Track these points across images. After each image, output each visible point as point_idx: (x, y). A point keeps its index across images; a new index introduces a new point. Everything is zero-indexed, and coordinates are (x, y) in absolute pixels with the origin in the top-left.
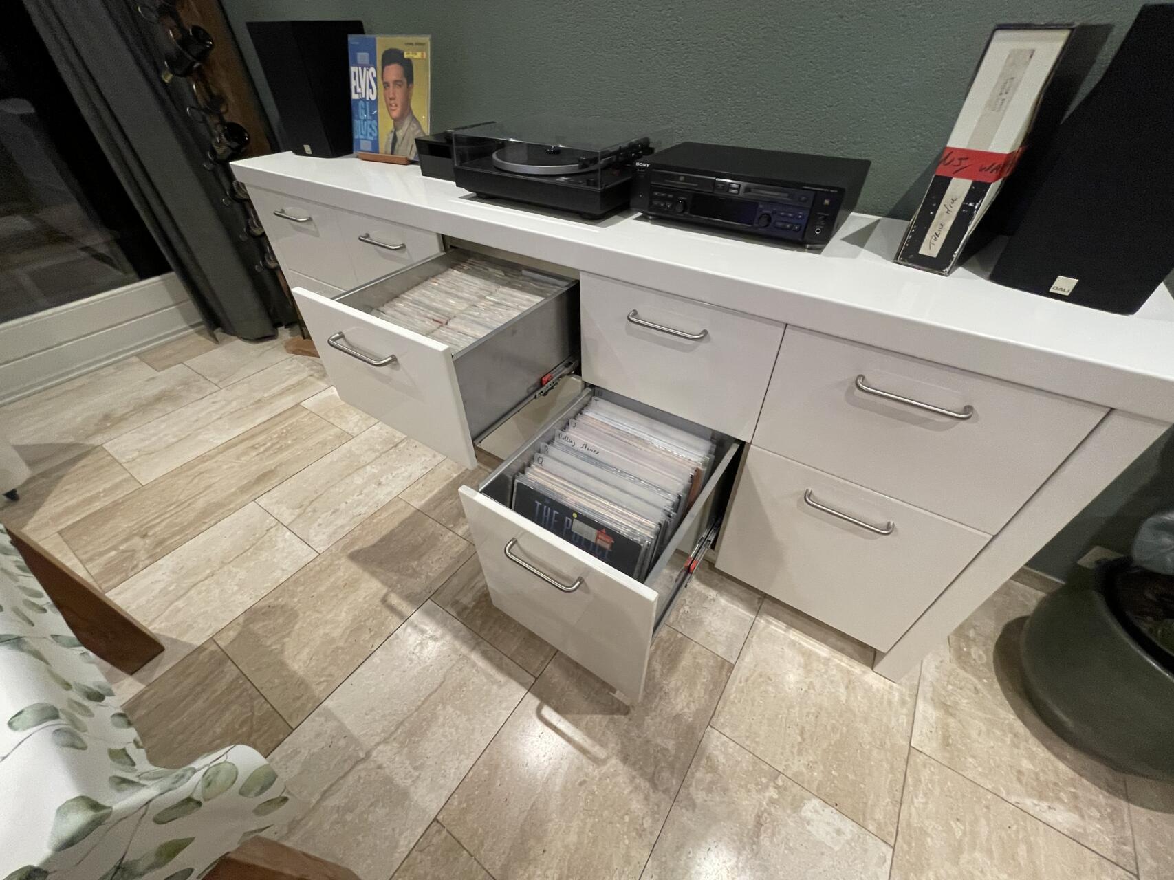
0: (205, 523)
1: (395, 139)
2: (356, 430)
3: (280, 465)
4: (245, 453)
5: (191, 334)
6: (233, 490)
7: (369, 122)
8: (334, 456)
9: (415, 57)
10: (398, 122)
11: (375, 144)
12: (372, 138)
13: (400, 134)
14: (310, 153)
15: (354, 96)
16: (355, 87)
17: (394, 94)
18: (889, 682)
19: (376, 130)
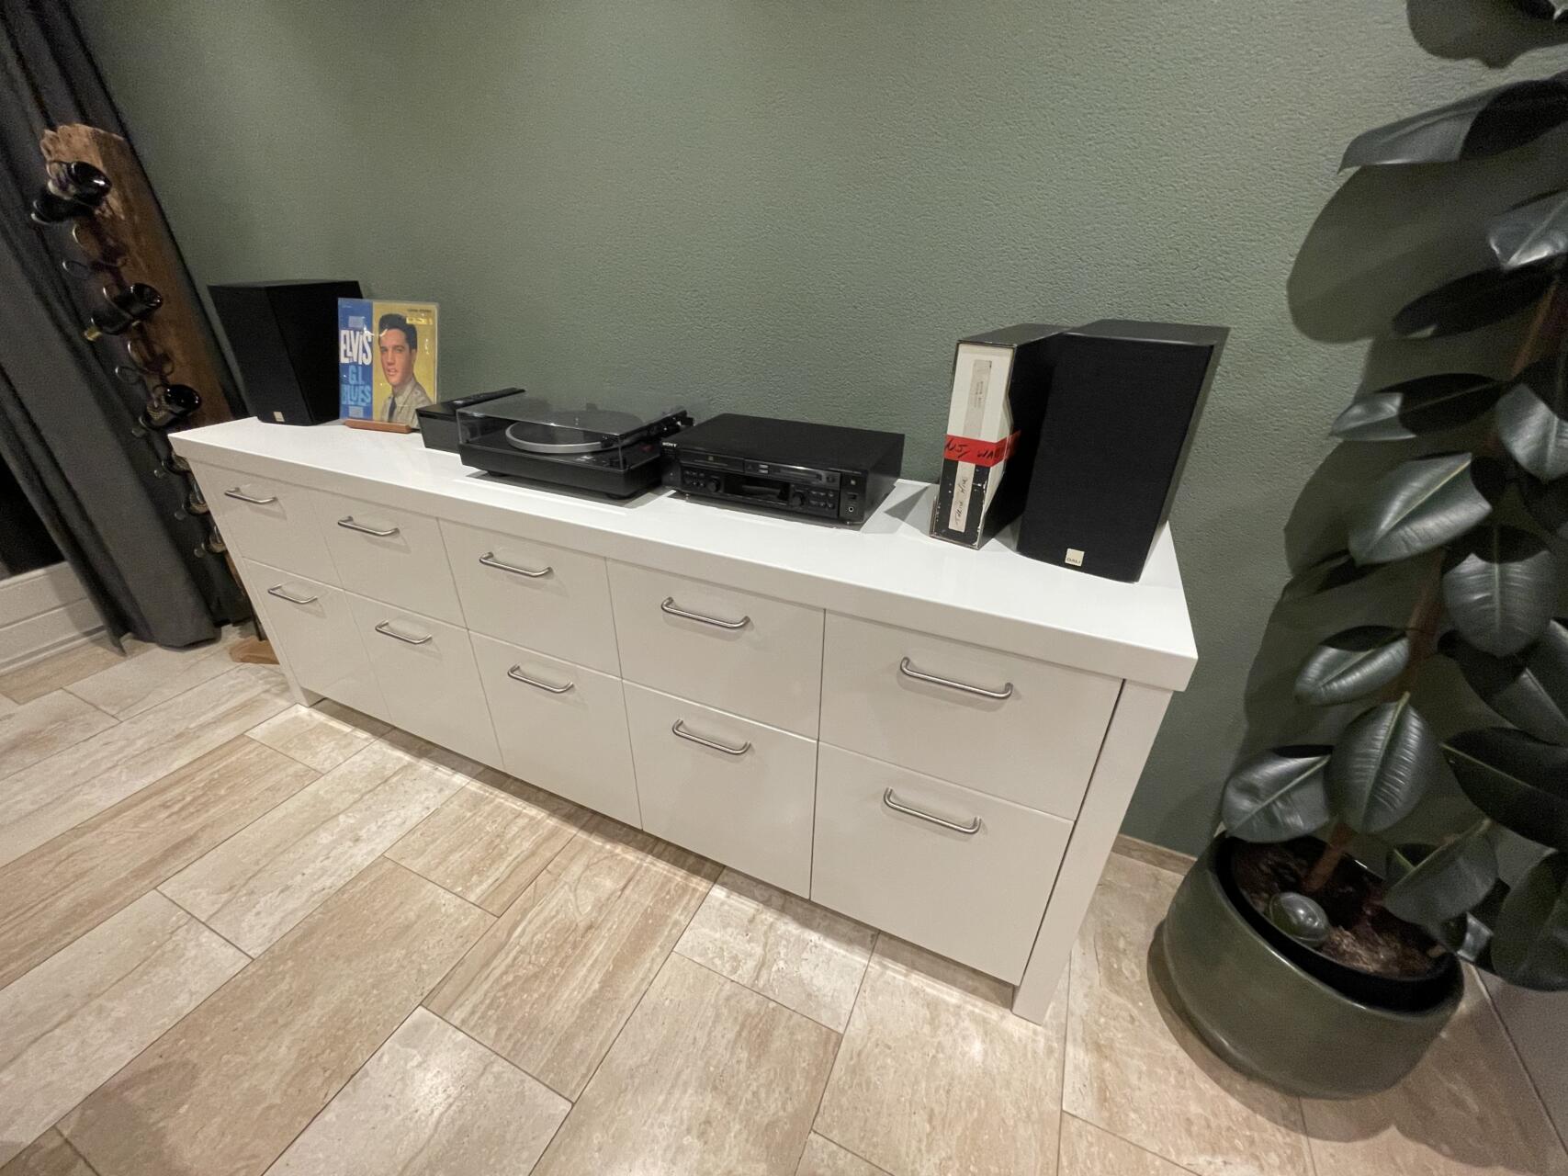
0: (69, 934)
1: (393, 407)
2: (327, 765)
3: (203, 829)
4: (148, 816)
5: (85, 644)
6: (123, 875)
7: (361, 388)
8: (291, 805)
9: (419, 323)
10: (397, 390)
11: (368, 411)
12: (364, 404)
13: (400, 401)
14: (283, 420)
15: (343, 360)
16: (345, 351)
17: (393, 358)
18: (1031, 1025)
19: (368, 394)
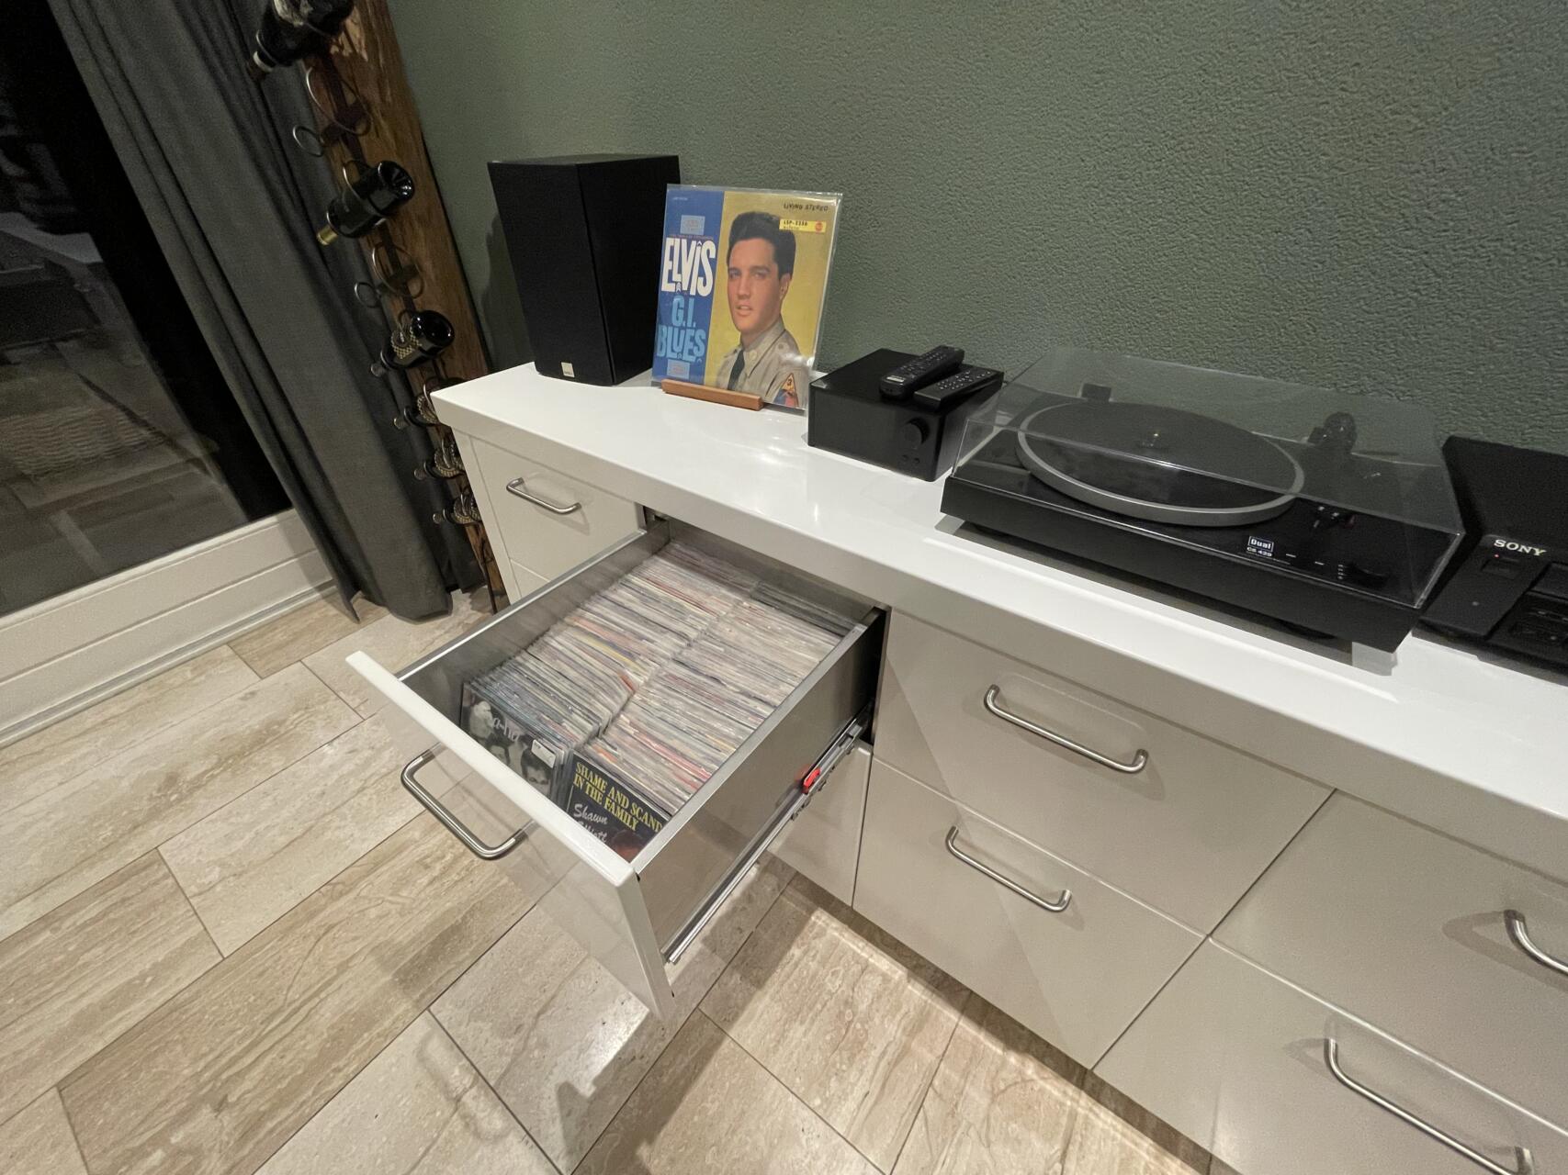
1: (739, 366)
4: (406, 878)
5: (316, 601)
7: (690, 333)
9: (802, 228)
10: (750, 339)
11: (698, 370)
12: (692, 359)
13: (751, 357)
14: (571, 375)
15: (666, 287)
16: (670, 272)
17: (749, 287)
19: (702, 345)
